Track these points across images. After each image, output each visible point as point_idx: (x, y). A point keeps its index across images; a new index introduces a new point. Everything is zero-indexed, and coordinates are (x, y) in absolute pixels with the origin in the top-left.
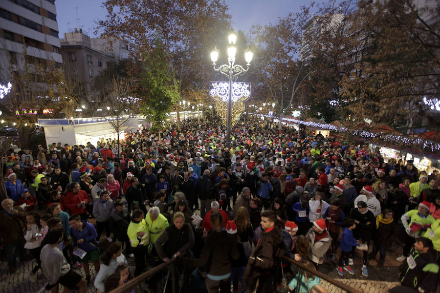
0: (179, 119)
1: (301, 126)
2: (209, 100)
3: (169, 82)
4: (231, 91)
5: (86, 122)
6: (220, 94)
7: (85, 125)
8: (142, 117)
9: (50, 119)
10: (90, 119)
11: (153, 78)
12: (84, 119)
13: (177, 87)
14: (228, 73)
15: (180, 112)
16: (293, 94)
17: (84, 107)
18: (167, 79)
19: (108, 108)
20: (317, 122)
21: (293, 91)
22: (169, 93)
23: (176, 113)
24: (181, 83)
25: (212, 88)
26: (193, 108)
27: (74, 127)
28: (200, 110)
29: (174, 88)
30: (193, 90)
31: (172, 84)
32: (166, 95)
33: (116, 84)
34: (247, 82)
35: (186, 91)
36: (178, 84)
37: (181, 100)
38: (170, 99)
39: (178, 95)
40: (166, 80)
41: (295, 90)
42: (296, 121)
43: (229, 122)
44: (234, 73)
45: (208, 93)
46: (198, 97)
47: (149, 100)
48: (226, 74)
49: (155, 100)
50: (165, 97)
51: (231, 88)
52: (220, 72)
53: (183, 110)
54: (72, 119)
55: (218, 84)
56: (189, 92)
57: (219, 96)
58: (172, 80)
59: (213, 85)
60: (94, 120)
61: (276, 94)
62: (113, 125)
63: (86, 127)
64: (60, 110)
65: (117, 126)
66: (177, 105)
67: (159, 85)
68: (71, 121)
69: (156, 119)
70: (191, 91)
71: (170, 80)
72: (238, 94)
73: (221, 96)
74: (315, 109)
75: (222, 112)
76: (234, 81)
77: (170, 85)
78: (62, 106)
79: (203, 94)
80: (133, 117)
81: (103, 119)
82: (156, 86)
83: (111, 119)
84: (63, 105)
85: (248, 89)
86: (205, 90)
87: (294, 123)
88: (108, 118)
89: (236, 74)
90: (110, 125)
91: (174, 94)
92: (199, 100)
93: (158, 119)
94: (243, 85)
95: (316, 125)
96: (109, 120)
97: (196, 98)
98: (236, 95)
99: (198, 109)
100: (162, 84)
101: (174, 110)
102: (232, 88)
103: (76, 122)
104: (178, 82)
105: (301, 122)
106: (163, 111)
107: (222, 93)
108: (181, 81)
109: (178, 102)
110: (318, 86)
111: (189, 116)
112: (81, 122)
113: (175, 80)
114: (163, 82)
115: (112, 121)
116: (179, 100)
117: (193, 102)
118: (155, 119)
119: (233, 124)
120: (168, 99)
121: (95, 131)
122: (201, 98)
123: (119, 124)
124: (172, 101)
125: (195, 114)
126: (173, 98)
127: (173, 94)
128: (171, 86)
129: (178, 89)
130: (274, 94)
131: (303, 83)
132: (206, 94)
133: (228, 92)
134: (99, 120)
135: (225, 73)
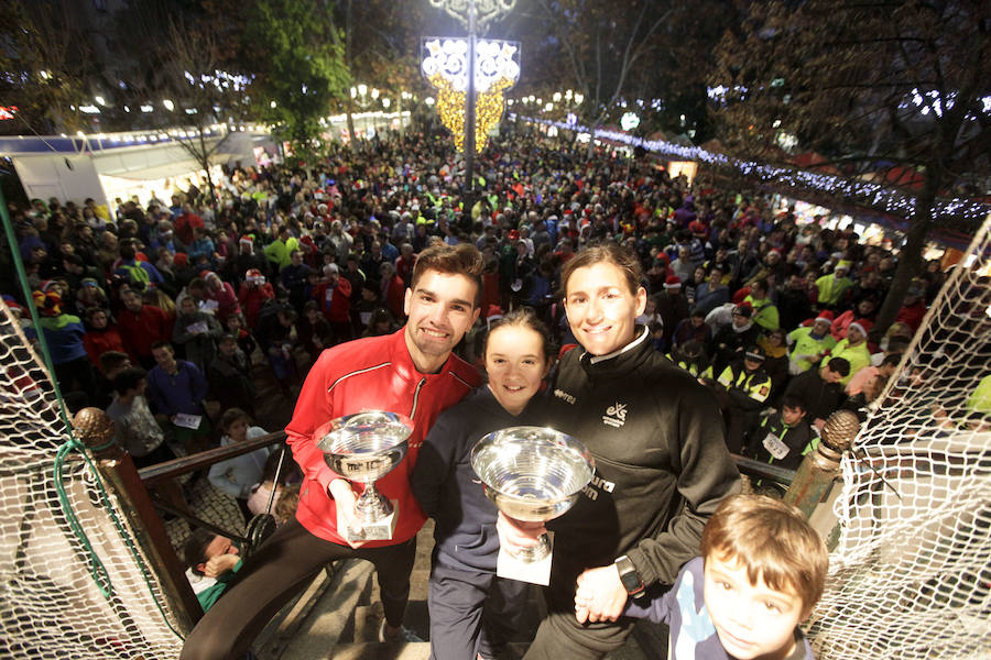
0: (353, 134)
1: (640, 151)
2: (422, 86)
3: (317, 36)
4: (472, 62)
5: (121, 145)
6: (448, 71)
7: (120, 154)
8: (263, 129)
9: (21, 137)
10: (128, 137)
11: (275, 24)
12: (115, 137)
13: (340, 50)
14: (464, 14)
15: (353, 115)
16: (624, 71)
17: (100, 100)
18: (314, 26)
19: (169, 105)
20: (674, 144)
21: (625, 62)
22: (322, 65)
23: (344, 117)
24: (350, 38)
25: (427, 53)
26: (386, 103)
27: (92, 157)
28: (404, 109)
29: (332, 53)
30: (381, 58)
31: (326, 38)
32: (314, 72)
33: (179, 41)
34: (511, 39)
35: (366, 60)
36: (344, 40)
37: (355, 84)
38: (324, 82)
39: (345, 72)
40: (310, 28)
41: (629, 59)
42: (628, 139)
43: (470, 142)
44: (481, 14)
45: (419, 67)
46: (394, 77)
47: (271, 83)
48: (461, 18)
49: (286, 86)
50: (311, 77)
51: (472, 55)
52: (444, 12)
53: (362, 111)
54: (81, 135)
55: (442, 43)
56: (373, 64)
57: (445, 75)
58: (326, 30)
59: (429, 45)
60: (139, 139)
61: (583, 70)
62: (193, 152)
63: (124, 157)
64: (43, 112)
65: (202, 154)
66: (345, 98)
67: (294, 44)
68: (79, 143)
69: (297, 135)
70: (377, 60)
71: (320, 29)
72: (489, 72)
73: (449, 78)
74: (672, 109)
75: (453, 119)
76: (479, 36)
77: (322, 43)
78: (45, 102)
79: (408, 69)
80: (238, 130)
81: (163, 136)
82: (286, 46)
83: (182, 134)
84: (48, 99)
85: (515, 57)
86: (412, 59)
87: (622, 143)
88: (174, 132)
89: (484, 18)
90: (183, 153)
91: (335, 69)
92: (398, 85)
93: (302, 134)
94: (501, 46)
95: (671, 149)
96: (178, 139)
97: (391, 81)
98: (487, 75)
99: (399, 108)
100: (301, 40)
101: (340, 111)
102: (476, 56)
103: (95, 146)
104: (343, 35)
105: (638, 142)
106: (313, 116)
107: (453, 70)
108: (350, 31)
109: (346, 91)
110: (682, 50)
111: (378, 125)
112: (107, 145)
113: (333, 30)
114: (304, 34)
115: (188, 142)
116: (347, 85)
117: (383, 91)
118: (294, 135)
119: (479, 148)
120: (319, 83)
121: (149, 167)
122: (403, 80)
123: (208, 149)
124: (332, 87)
125: (391, 119)
126: (333, 79)
127: (331, 67)
128: (325, 47)
129: (345, 56)
130: (579, 72)
131: (649, 43)
132: (415, 71)
133: (466, 67)
134: (153, 138)
135: (459, 13)
